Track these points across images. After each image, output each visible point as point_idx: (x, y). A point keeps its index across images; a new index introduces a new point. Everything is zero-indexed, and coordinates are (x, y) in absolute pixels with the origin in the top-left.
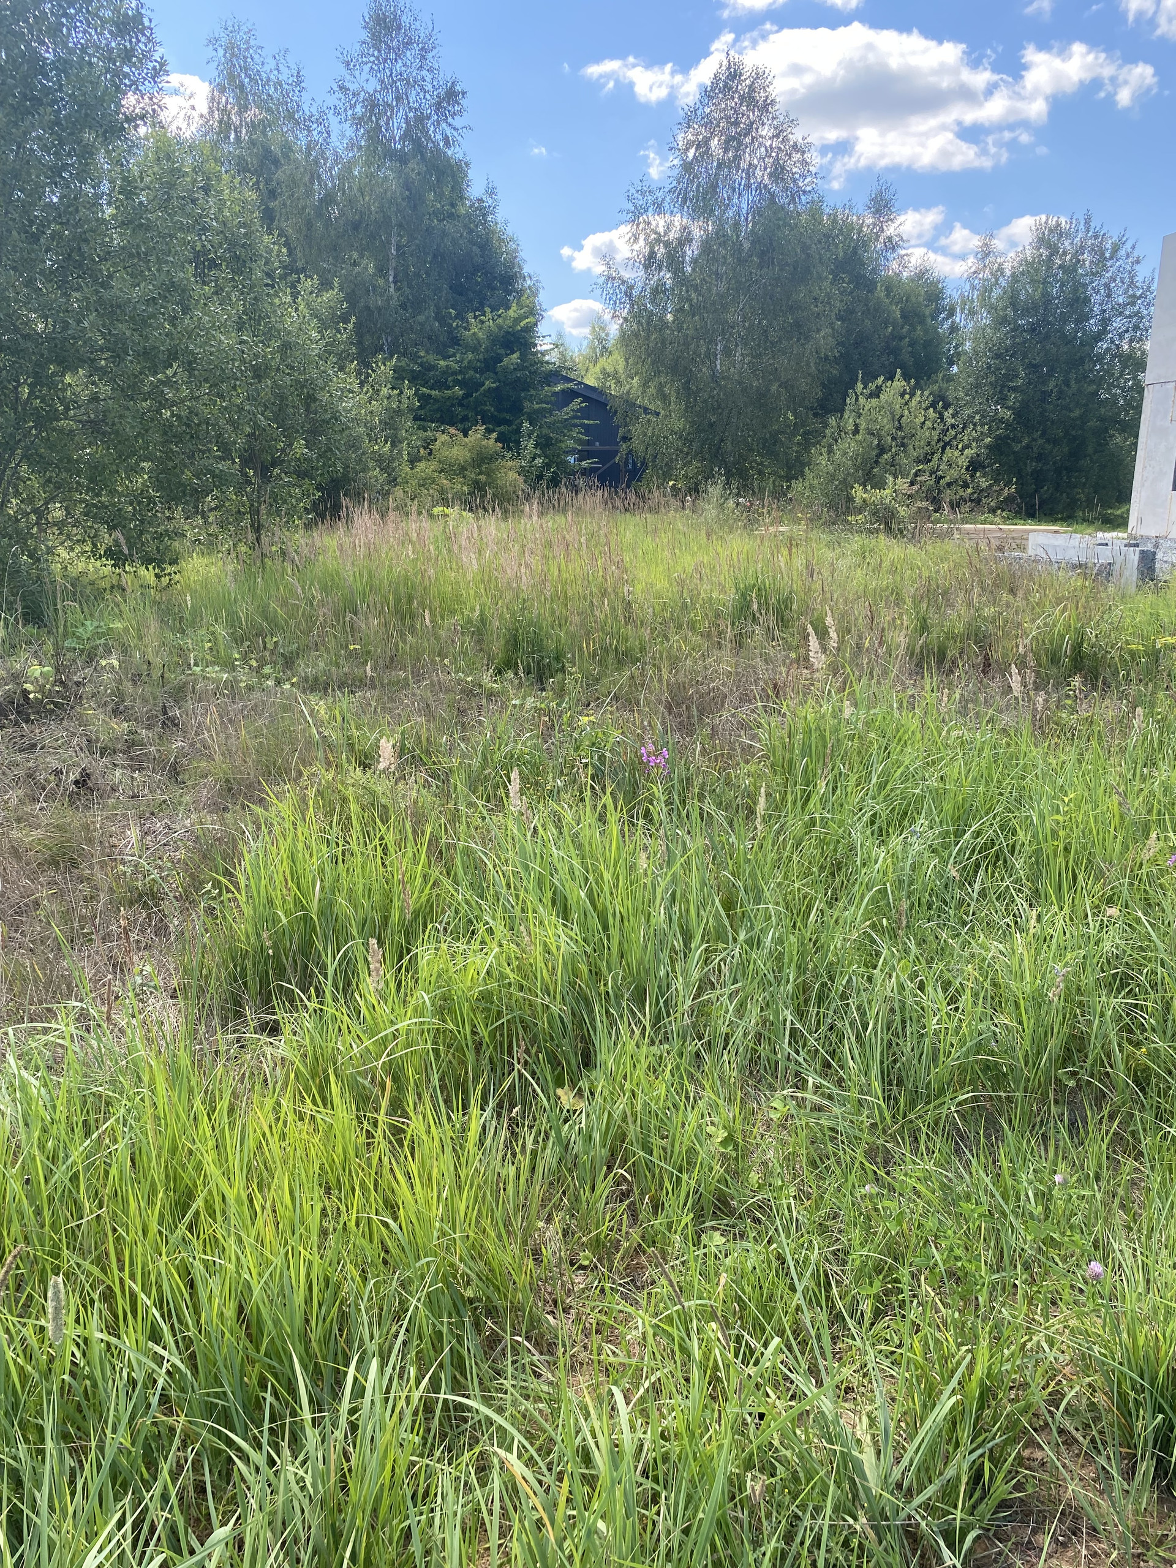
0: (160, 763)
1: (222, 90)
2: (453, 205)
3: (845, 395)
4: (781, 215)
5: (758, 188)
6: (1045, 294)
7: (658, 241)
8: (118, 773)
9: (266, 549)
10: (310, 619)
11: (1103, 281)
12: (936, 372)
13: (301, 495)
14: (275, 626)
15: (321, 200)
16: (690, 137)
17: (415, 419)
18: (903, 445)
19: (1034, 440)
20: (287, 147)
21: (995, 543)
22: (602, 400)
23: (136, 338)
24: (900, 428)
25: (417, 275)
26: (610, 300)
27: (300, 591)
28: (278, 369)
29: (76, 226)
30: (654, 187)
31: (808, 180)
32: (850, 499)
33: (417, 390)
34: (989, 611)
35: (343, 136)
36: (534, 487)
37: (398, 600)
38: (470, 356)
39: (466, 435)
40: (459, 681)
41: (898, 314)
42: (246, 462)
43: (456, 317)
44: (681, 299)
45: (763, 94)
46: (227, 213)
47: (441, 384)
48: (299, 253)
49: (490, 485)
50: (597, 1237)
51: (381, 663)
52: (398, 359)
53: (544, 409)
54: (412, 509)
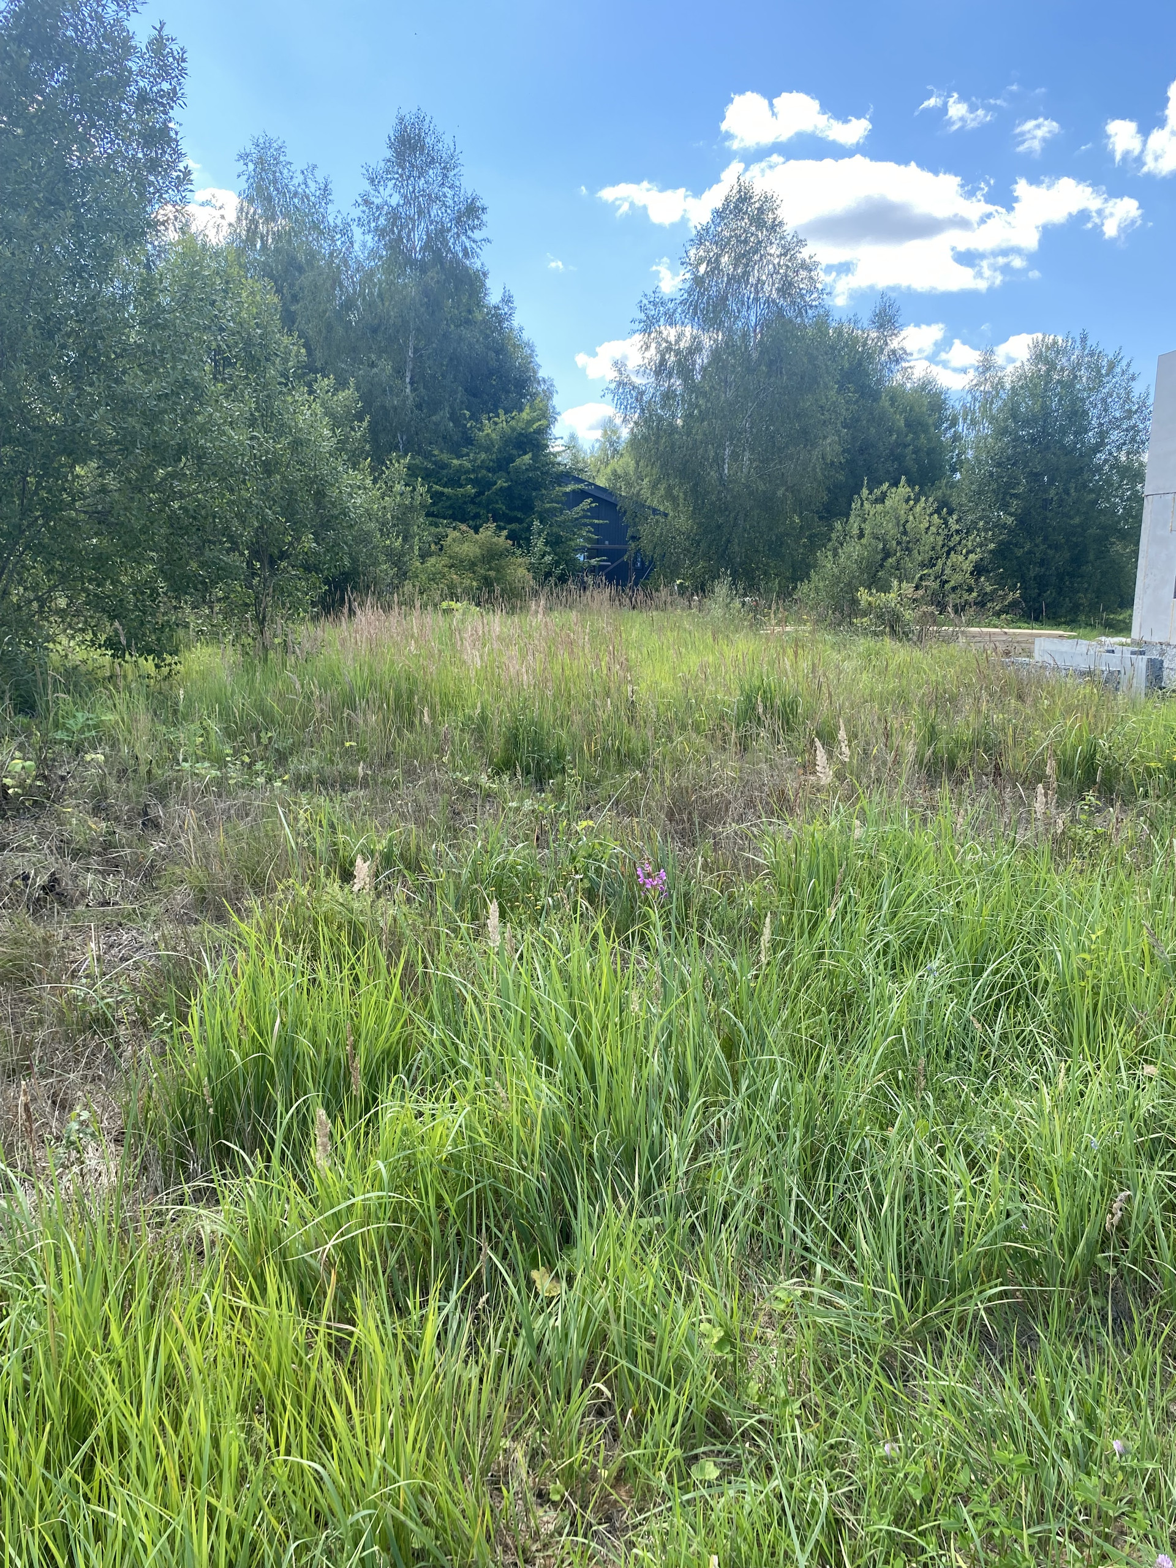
0: (134, 868)
1: (251, 201)
2: (470, 312)
3: (850, 501)
4: (789, 327)
5: (767, 301)
6: (1044, 407)
7: (669, 349)
8: (90, 877)
9: (268, 642)
10: (306, 713)
11: (1100, 396)
12: (939, 479)
13: (307, 588)
14: (270, 720)
15: (341, 305)
16: (702, 253)
17: (428, 515)
18: (907, 549)
19: (1037, 546)
20: (312, 255)
21: (1001, 648)
22: (612, 500)
23: (146, 431)
24: (905, 533)
25: (434, 377)
26: (623, 405)
27: (298, 686)
28: (288, 466)
29: (93, 323)
30: (666, 298)
31: (815, 295)
32: (855, 602)
33: (430, 488)
34: (997, 718)
35: (364, 245)
36: (542, 585)
37: (398, 696)
38: (483, 456)
39: (477, 532)
40: (455, 782)
41: (902, 423)
42: (256, 554)
43: (470, 418)
44: (690, 405)
45: (771, 216)
46: (244, 314)
47: (454, 482)
48: (318, 354)
49: (498, 580)
50: (571, 1465)
51: (377, 761)
52: (413, 457)
53: (555, 509)
54: (418, 604)
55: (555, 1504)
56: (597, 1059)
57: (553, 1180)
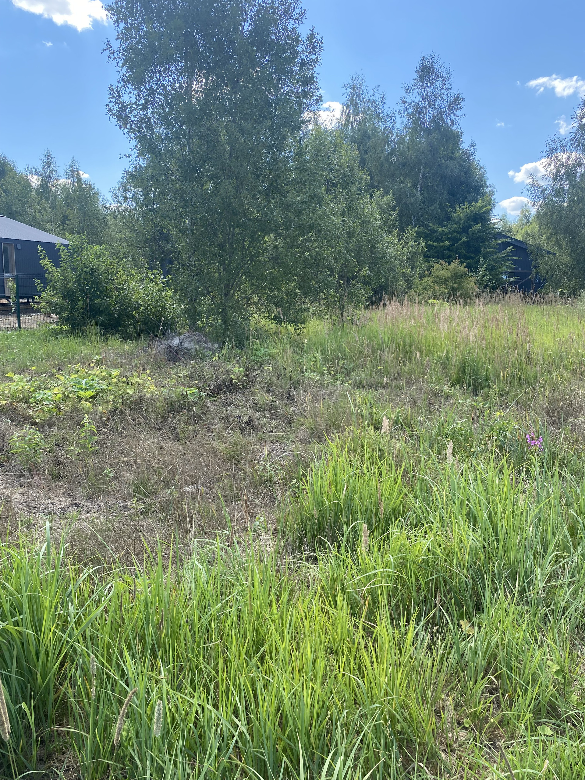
0: (283, 417)
1: (348, 106)
2: (453, 153)
7: (562, 165)
8: (265, 420)
9: (344, 319)
10: (361, 353)
13: (364, 293)
14: (344, 355)
15: (388, 154)
17: (424, 257)
20: (375, 130)
22: (524, 247)
23: (296, 219)
25: (432, 187)
26: (535, 199)
27: (357, 339)
28: (359, 234)
29: (276, 170)
30: (561, 138)
33: (427, 243)
35: (402, 123)
36: (483, 291)
37: (404, 346)
38: (455, 226)
39: (449, 264)
40: (431, 388)
42: (341, 277)
43: (450, 207)
44: (573, 194)
46: (343, 161)
47: (439, 239)
48: (375, 179)
49: (459, 289)
50: (475, 712)
51: (392, 376)
52: (419, 228)
53: (492, 252)
54: (417, 301)
55: (466, 728)
56: (500, 526)
57: (474, 580)
